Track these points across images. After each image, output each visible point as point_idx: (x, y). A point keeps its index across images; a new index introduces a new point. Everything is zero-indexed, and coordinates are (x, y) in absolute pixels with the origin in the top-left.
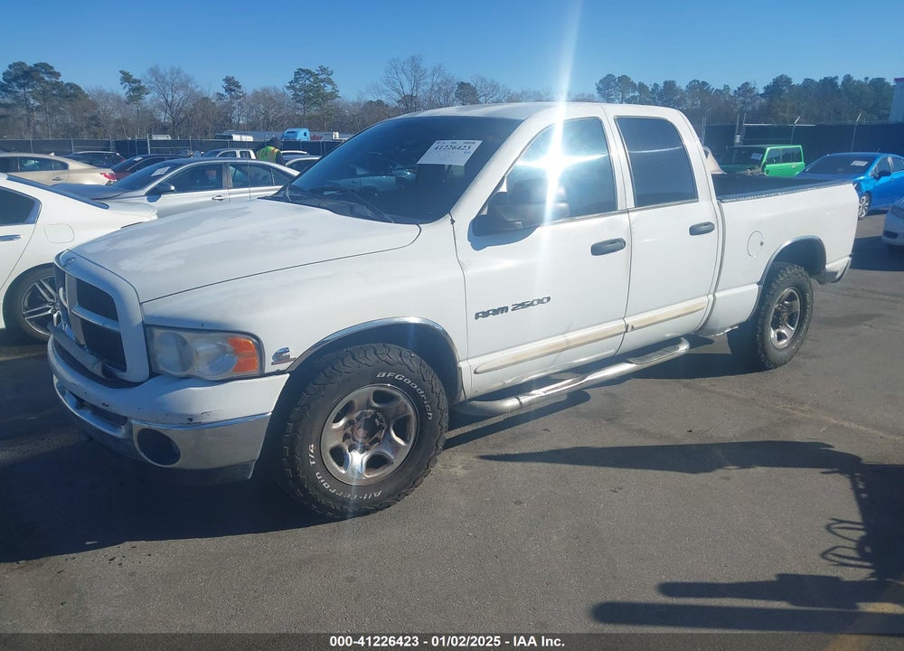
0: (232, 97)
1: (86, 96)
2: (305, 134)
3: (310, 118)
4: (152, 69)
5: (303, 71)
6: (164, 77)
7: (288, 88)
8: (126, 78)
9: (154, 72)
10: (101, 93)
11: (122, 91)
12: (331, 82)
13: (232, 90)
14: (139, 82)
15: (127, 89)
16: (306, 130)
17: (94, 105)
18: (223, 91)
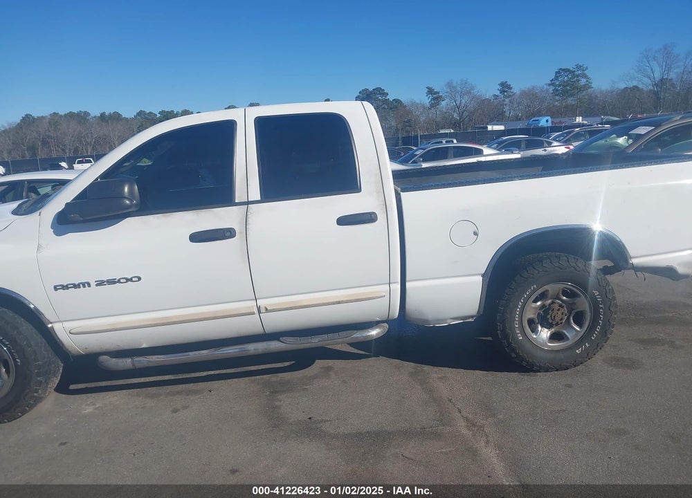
0: (505, 97)
1: (405, 107)
2: (547, 121)
3: (566, 107)
4: (448, 83)
5: (563, 70)
6: (455, 87)
7: (549, 85)
8: (430, 91)
9: (449, 85)
10: (413, 104)
11: (426, 101)
12: (585, 76)
13: (504, 91)
14: (439, 93)
15: (430, 99)
16: (549, 118)
17: (409, 112)
18: (498, 93)
